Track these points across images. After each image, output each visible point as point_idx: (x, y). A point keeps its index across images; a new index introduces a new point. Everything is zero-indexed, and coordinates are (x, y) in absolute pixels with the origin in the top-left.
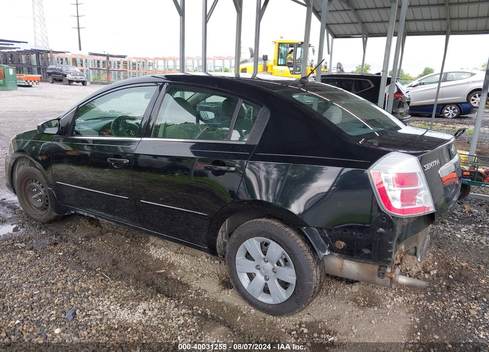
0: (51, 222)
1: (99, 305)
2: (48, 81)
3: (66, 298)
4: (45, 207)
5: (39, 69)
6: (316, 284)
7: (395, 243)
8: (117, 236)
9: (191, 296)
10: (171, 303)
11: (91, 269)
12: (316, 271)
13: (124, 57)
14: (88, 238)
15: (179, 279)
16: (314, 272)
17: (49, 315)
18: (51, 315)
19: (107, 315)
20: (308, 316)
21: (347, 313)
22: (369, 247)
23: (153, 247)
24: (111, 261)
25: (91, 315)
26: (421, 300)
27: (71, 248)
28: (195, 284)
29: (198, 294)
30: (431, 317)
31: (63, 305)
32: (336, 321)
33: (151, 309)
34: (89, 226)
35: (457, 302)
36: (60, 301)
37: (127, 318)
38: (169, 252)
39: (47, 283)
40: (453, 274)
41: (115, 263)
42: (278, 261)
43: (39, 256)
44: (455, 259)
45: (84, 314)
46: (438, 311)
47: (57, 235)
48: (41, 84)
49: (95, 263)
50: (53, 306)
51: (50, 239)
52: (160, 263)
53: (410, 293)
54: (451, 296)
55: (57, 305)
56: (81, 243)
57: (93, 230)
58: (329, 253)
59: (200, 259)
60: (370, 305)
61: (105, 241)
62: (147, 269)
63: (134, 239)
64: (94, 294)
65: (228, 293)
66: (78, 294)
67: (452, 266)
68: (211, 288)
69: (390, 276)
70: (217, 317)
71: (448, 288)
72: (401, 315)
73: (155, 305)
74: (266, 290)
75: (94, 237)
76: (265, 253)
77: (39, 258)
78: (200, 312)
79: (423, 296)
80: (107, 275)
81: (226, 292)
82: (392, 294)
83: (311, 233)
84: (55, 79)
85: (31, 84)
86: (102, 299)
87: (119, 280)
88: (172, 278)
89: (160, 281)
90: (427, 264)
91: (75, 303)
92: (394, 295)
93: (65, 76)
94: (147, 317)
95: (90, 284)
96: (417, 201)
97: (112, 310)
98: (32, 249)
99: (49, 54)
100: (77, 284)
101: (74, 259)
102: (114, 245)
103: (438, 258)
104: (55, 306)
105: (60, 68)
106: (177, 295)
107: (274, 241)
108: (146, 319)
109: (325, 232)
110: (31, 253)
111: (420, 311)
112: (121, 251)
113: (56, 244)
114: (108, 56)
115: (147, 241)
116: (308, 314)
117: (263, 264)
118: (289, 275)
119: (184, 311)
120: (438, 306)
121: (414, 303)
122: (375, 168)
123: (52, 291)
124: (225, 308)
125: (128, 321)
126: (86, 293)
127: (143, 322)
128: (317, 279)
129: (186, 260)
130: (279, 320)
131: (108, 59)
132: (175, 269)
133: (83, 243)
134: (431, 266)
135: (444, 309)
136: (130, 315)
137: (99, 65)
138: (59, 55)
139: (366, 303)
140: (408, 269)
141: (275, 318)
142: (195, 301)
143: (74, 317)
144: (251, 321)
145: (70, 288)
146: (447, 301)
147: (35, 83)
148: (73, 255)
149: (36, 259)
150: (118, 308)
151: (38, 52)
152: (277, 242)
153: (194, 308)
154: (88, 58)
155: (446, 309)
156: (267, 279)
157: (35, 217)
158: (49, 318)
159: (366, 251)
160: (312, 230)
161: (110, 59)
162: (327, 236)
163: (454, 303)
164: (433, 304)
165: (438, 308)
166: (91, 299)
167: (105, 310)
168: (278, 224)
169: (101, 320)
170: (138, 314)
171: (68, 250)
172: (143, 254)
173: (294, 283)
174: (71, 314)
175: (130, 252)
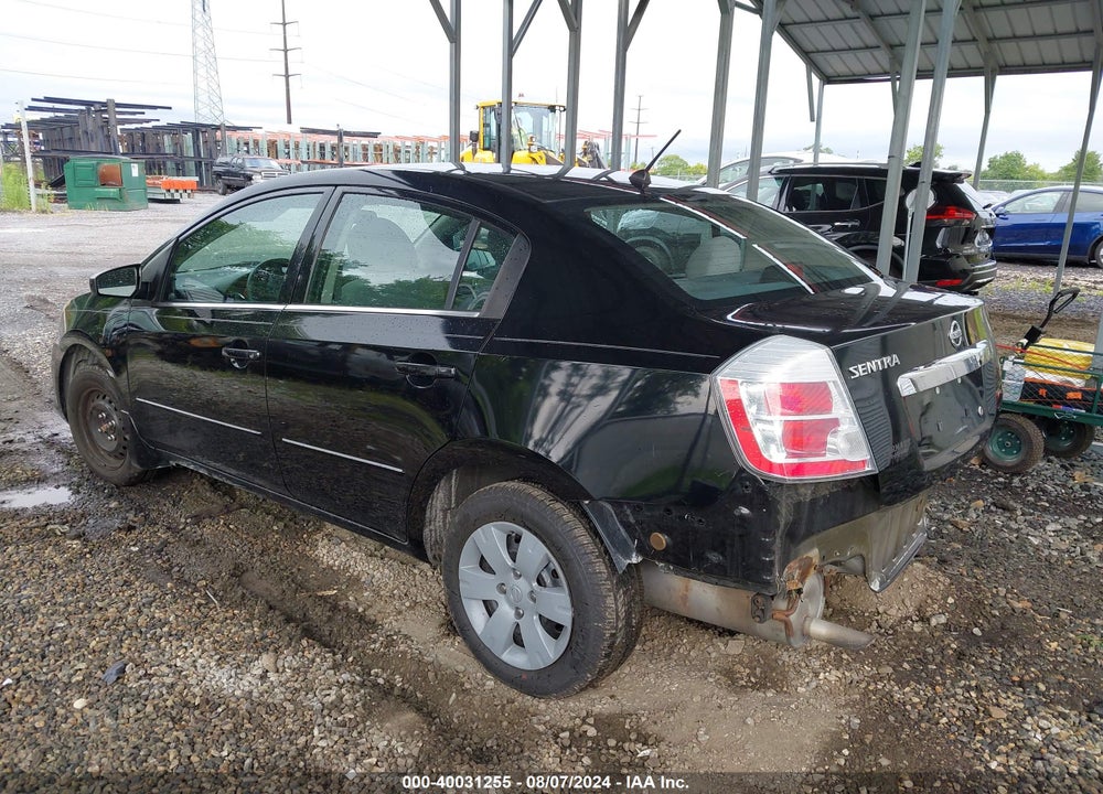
0: (133, 482)
1: (178, 656)
2: (215, 191)
3: (114, 638)
4: (121, 450)
5: (198, 165)
6: (616, 628)
7: (778, 540)
8: (259, 517)
9: (372, 646)
10: (324, 659)
11: (187, 583)
12: (616, 599)
13: (375, 135)
14: (198, 519)
15: (360, 610)
16: (610, 601)
17: (72, 672)
18: (77, 671)
19: (186, 677)
20: (610, 700)
21: (697, 699)
22: (720, 547)
23: (326, 541)
24: (232, 567)
25: (154, 675)
26: (881, 679)
27: (160, 537)
28: (391, 623)
29: (390, 643)
30: (891, 718)
31: (106, 652)
32: (667, 715)
33: (281, 670)
34: (208, 494)
35: (968, 689)
36: (100, 645)
37: (226, 686)
38: (355, 554)
39: (88, 607)
40: (986, 625)
41: (238, 572)
42: (540, 575)
43: (90, 553)
44: (1002, 591)
45: (142, 672)
46: (914, 706)
47: (140, 509)
48: (198, 196)
49: (199, 570)
50: (86, 653)
51: (123, 519)
52: (331, 575)
53: (862, 663)
54: (961, 675)
55: (94, 651)
56: (184, 528)
57: (216, 501)
58: (640, 559)
59: (416, 571)
60: (760, 686)
61: (231, 526)
62: (301, 587)
63: (292, 524)
64: (174, 632)
65: (453, 644)
66: (141, 632)
67: (988, 608)
68: (420, 632)
69: (784, 617)
70: (413, 694)
71: (960, 655)
72: (823, 709)
73: (289, 660)
74: (517, 639)
75: (210, 517)
76: (513, 557)
77: (88, 556)
78: (381, 681)
79: (890, 670)
80: (215, 595)
81: (449, 641)
82: (818, 663)
83: (601, 513)
84: (229, 187)
85: (177, 196)
86: (185, 644)
87: (237, 607)
88: (346, 608)
89: (318, 614)
90: (929, 601)
91: (129, 649)
92: (823, 667)
93: (250, 178)
94: (265, 686)
95: (173, 612)
96: (828, 446)
97: (199, 667)
98: (78, 537)
99: (218, 133)
100: (145, 610)
101: (159, 562)
102: (248, 534)
103: (960, 590)
104: (89, 654)
105: (240, 161)
106: (346, 644)
107: (530, 530)
108: (262, 689)
109: (628, 512)
110: (76, 544)
111: (872, 703)
112: (258, 548)
113: (130, 529)
114: (340, 134)
115: (319, 529)
116: (612, 697)
117: (512, 581)
118: (560, 606)
119: (346, 676)
120: (917, 694)
121: (863, 685)
122: (726, 371)
123: (93, 623)
124: (431, 675)
125: (225, 692)
126: (159, 630)
127: (255, 694)
128: (618, 616)
129: (387, 571)
130: (542, 706)
131: (341, 140)
132: (361, 589)
133: (188, 528)
134: (936, 606)
135: (930, 702)
136: (232, 680)
137: (323, 155)
138: (241, 133)
139: (753, 679)
140: (881, 610)
141: (535, 702)
142: (378, 658)
143: (118, 678)
144: (476, 702)
145: (130, 618)
146: (944, 684)
147: (185, 195)
148: (159, 552)
149: (81, 558)
150: (213, 664)
151: (196, 129)
152: (536, 534)
153: (372, 672)
154: (300, 140)
155: (935, 701)
156: (519, 616)
157: (102, 471)
158: (70, 676)
159: (714, 557)
160: (602, 507)
161: (346, 139)
162: (632, 520)
163: (959, 691)
164: (907, 689)
165: (916, 700)
166: (163, 644)
167: (186, 666)
168: (541, 492)
169: (173, 685)
170: (250, 679)
171: (152, 542)
172: (303, 555)
173: (567, 623)
174: (114, 672)
175: (277, 550)
